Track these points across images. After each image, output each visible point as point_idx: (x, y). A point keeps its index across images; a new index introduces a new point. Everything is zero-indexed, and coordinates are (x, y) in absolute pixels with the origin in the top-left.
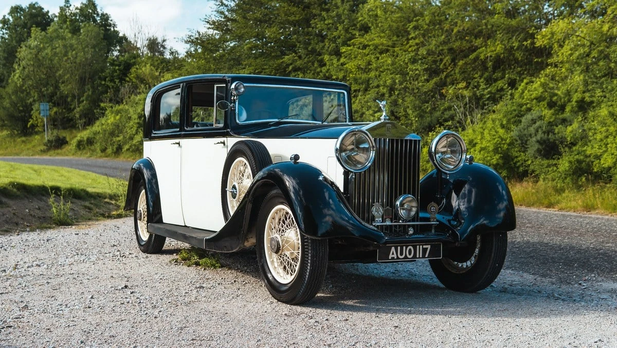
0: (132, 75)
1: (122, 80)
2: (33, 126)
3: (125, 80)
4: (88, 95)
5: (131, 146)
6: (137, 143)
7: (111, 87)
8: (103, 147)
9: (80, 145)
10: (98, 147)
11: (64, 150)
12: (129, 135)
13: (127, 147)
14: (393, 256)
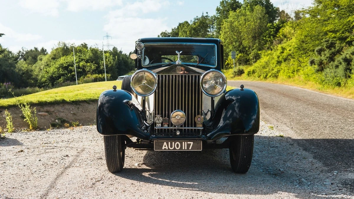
0: (280, 34)
1: (274, 36)
2: (228, 64)
3: (276, 36)
4: (256, 46)
5: (272, 74)
6: (275, 73)
7: (268, 41)
8: (259, 75)
9: (249, 74)
10: (256, 74)
11: (242, 77)
12: (272, 68)
13: (269, 75)
14: (165, 148)
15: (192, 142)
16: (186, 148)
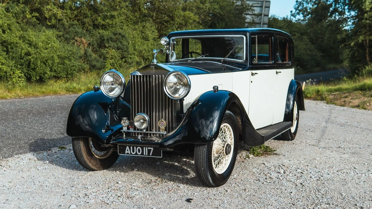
14: (128, 152)
15: (153, 148)
16: (147, 154)
